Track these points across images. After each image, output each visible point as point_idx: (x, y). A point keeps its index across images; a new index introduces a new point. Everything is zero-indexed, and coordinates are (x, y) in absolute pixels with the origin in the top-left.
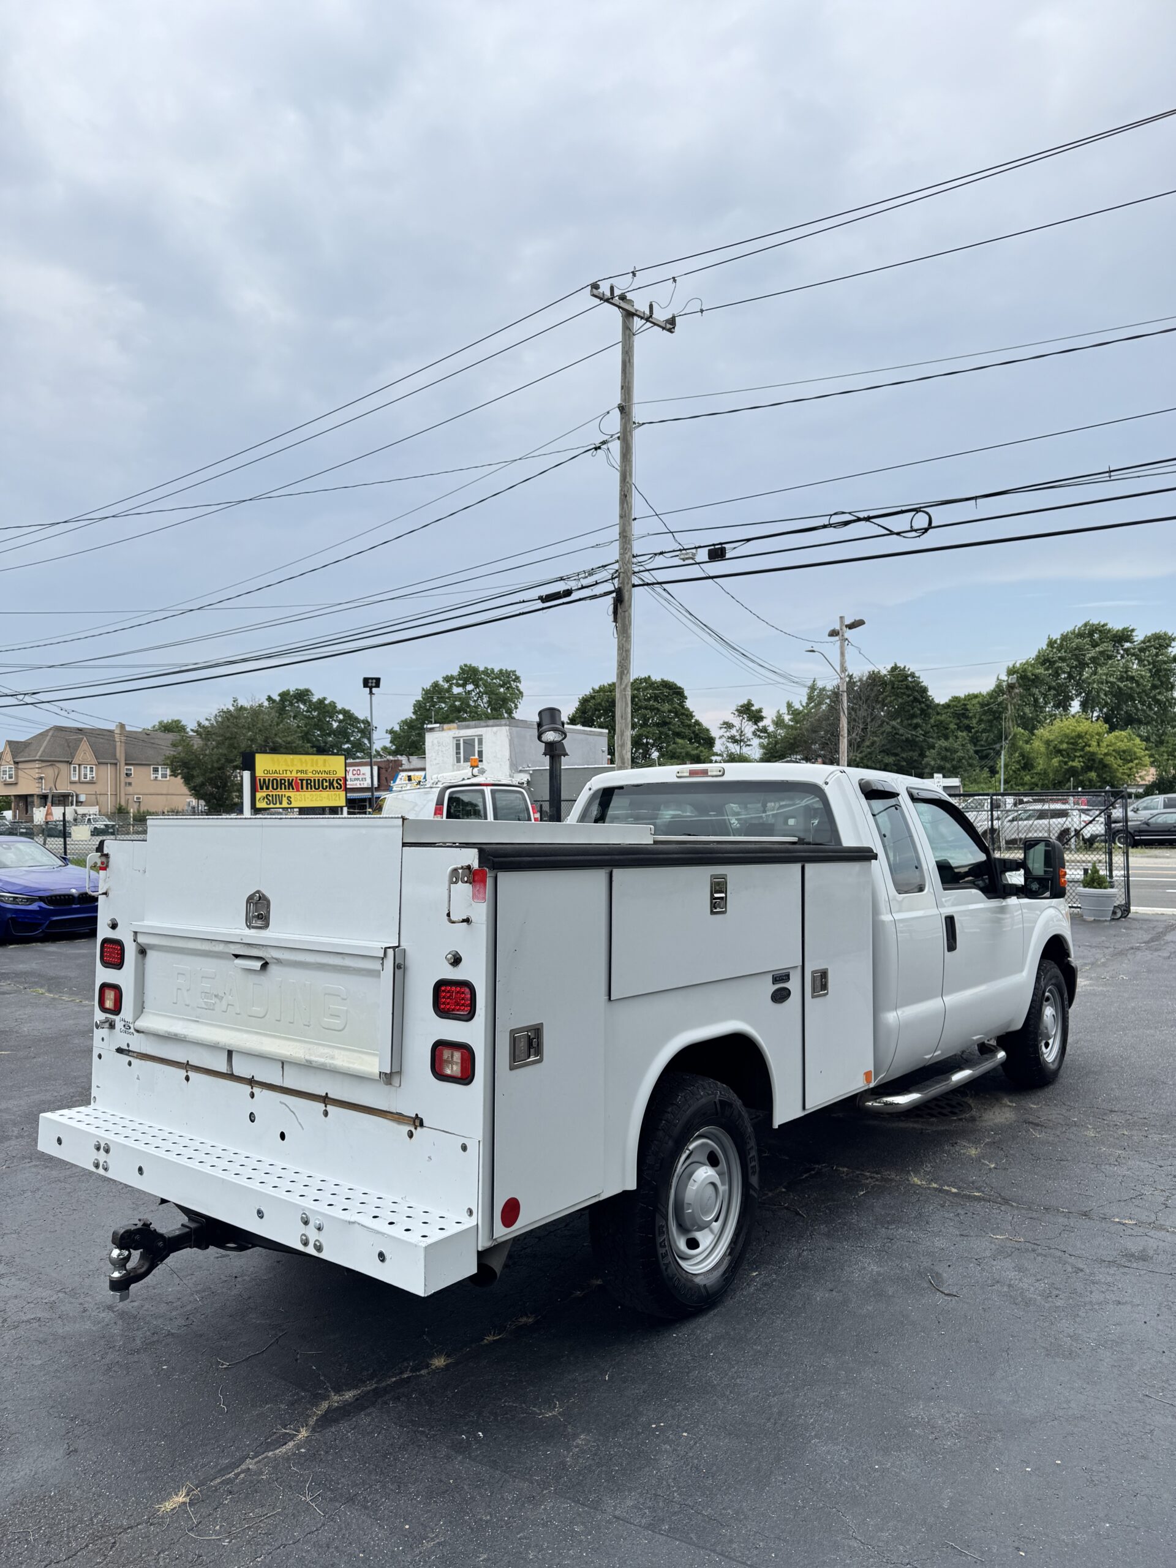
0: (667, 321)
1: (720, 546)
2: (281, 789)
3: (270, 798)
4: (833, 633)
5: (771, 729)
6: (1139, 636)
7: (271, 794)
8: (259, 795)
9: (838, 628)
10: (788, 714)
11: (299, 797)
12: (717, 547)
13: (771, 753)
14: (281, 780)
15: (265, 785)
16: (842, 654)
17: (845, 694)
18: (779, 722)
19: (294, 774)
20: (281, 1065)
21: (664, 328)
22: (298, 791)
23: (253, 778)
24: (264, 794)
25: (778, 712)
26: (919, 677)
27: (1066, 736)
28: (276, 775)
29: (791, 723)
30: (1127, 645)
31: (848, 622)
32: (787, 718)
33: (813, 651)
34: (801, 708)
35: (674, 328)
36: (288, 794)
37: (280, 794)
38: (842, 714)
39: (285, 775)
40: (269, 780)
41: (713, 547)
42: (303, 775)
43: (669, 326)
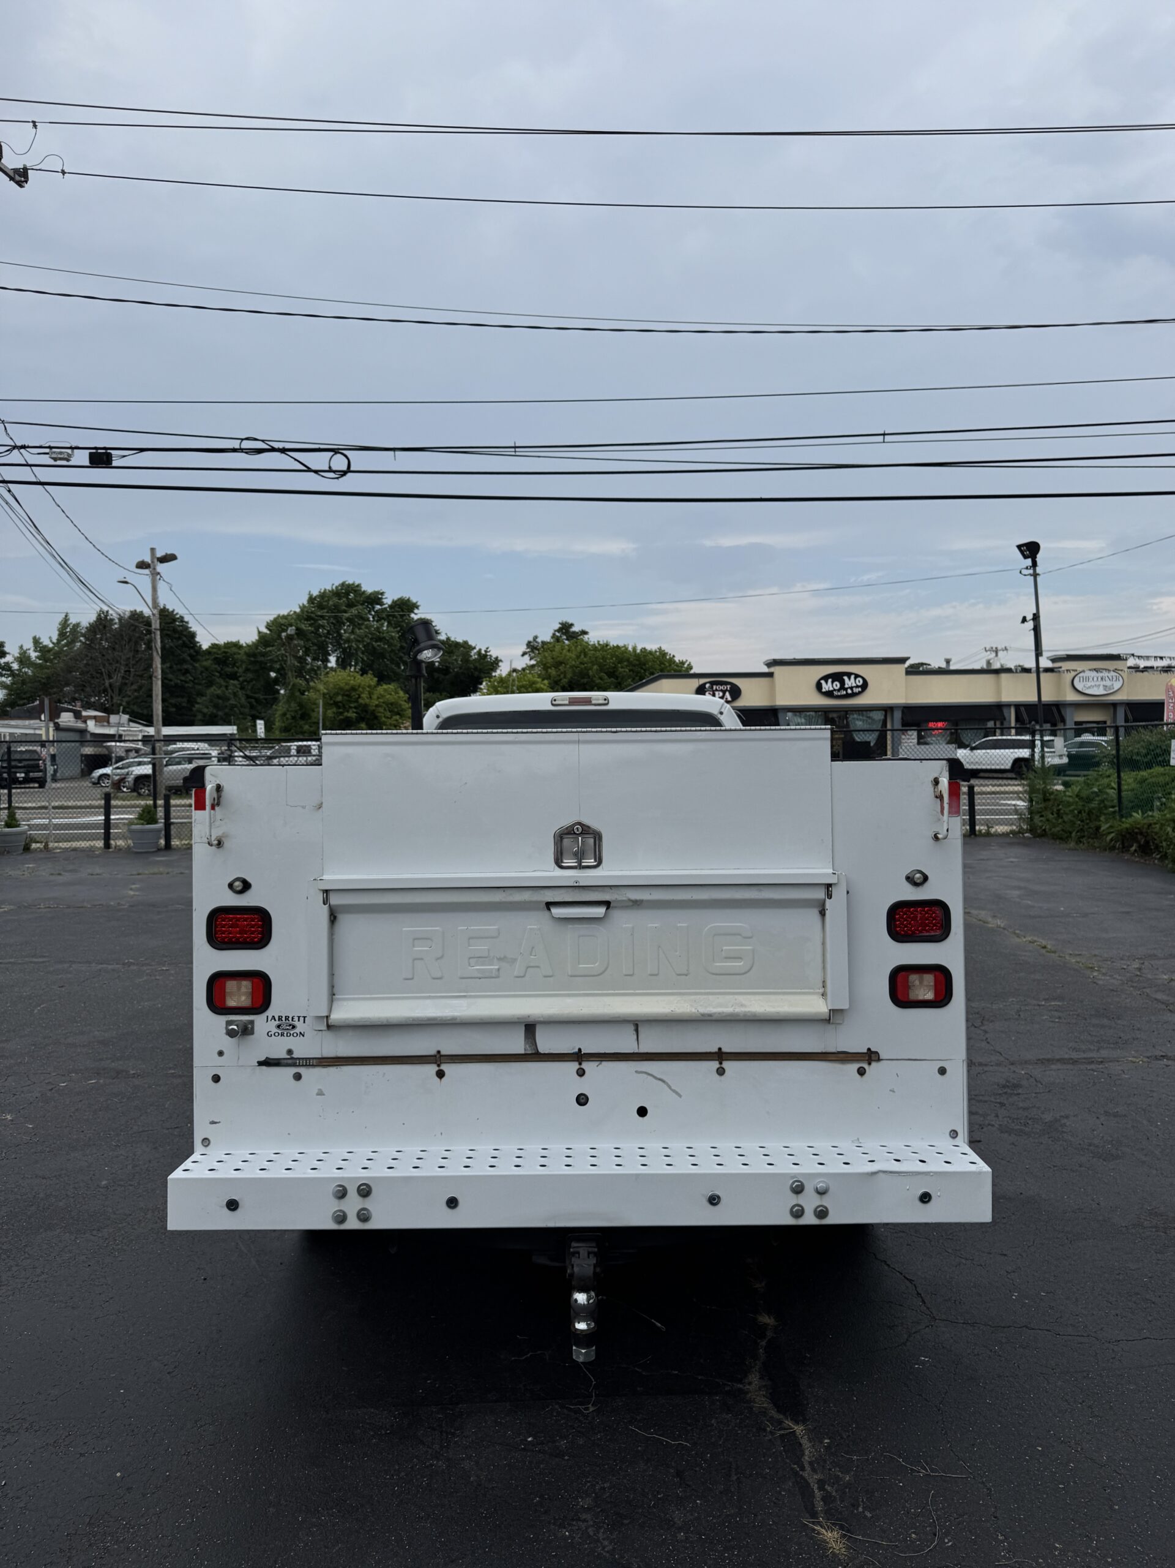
0: (16, 171)
1: (104, 451)
4: (142, 565)
5: (15, 666)
6: (388, 601)
9: (148, 559)
10: (35, 651)
12: (99, 451)
13: (17, 694)
16: (154, 589)
17: (158, 633)
18: (23, 659)
20: (632, 1028)
21: (12, 179)
25: (21, 647)
26: (187, 623)
27: (341, 689)
29: (39, 661)
31: (159, 554)
32: (33, 655)
33: (126, 582)
34: (51, 645)
35: (26, 182)
38: (155, 654)
41: (94, 451)
43: (17, 178)
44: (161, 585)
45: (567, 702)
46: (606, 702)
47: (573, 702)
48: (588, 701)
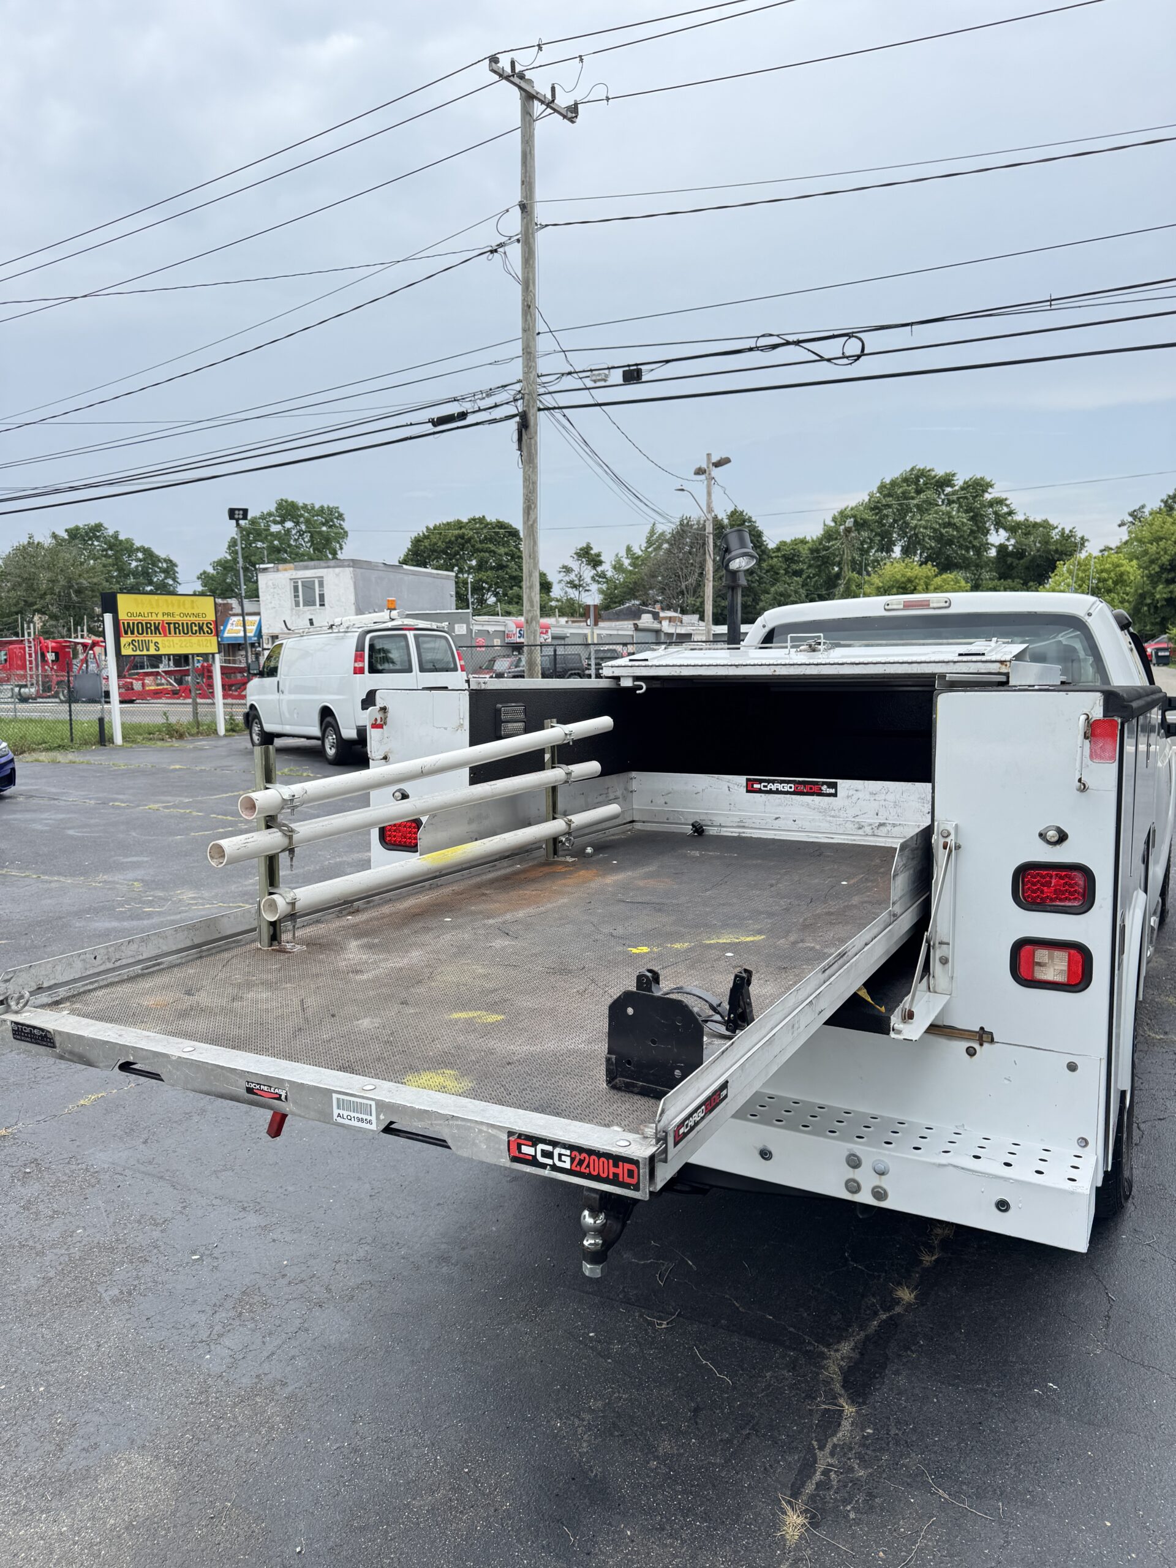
0: (568, 108)
1: (635, 367)
2: (147, 633)
3: (136, 644)
4: (700, 472)
5: (609, 574)
6: (959, 482)
7: (136, 639)
8: (124, 640)
9: (704, 466)
10: (627, 558)
11: (167, 644)
12: (632, 368)
13: (611, 598)
14: (146, 623)
15: (130, 629)
16: (709, 494)
17: (711, 536)
18: (618, 567)
19: (160, 617)
21: (565, 117)
22: (165, 635)
23: (116, 621)
24: (130, 640)
25: (617, 555)
26: (755, 522)
27: (897, 581)
28: (140, 618)
29: (631, 568)
30: (948, 490)
31: (715, 459)
32: (626, 562)
33: (683, 490)
34: (640, 553)
35: (576, 117)
36: (155, 639)
37: (147, 639)
38: (707, 556)
39: (150, 618)
40: (133, 623)
41: (627, 368)
42: (169, 618)
43: (570, 115)
44: (716, 490)
45: (902, 607)
46: (947, 604)
47: (907, 605)
48: (925, 604)
